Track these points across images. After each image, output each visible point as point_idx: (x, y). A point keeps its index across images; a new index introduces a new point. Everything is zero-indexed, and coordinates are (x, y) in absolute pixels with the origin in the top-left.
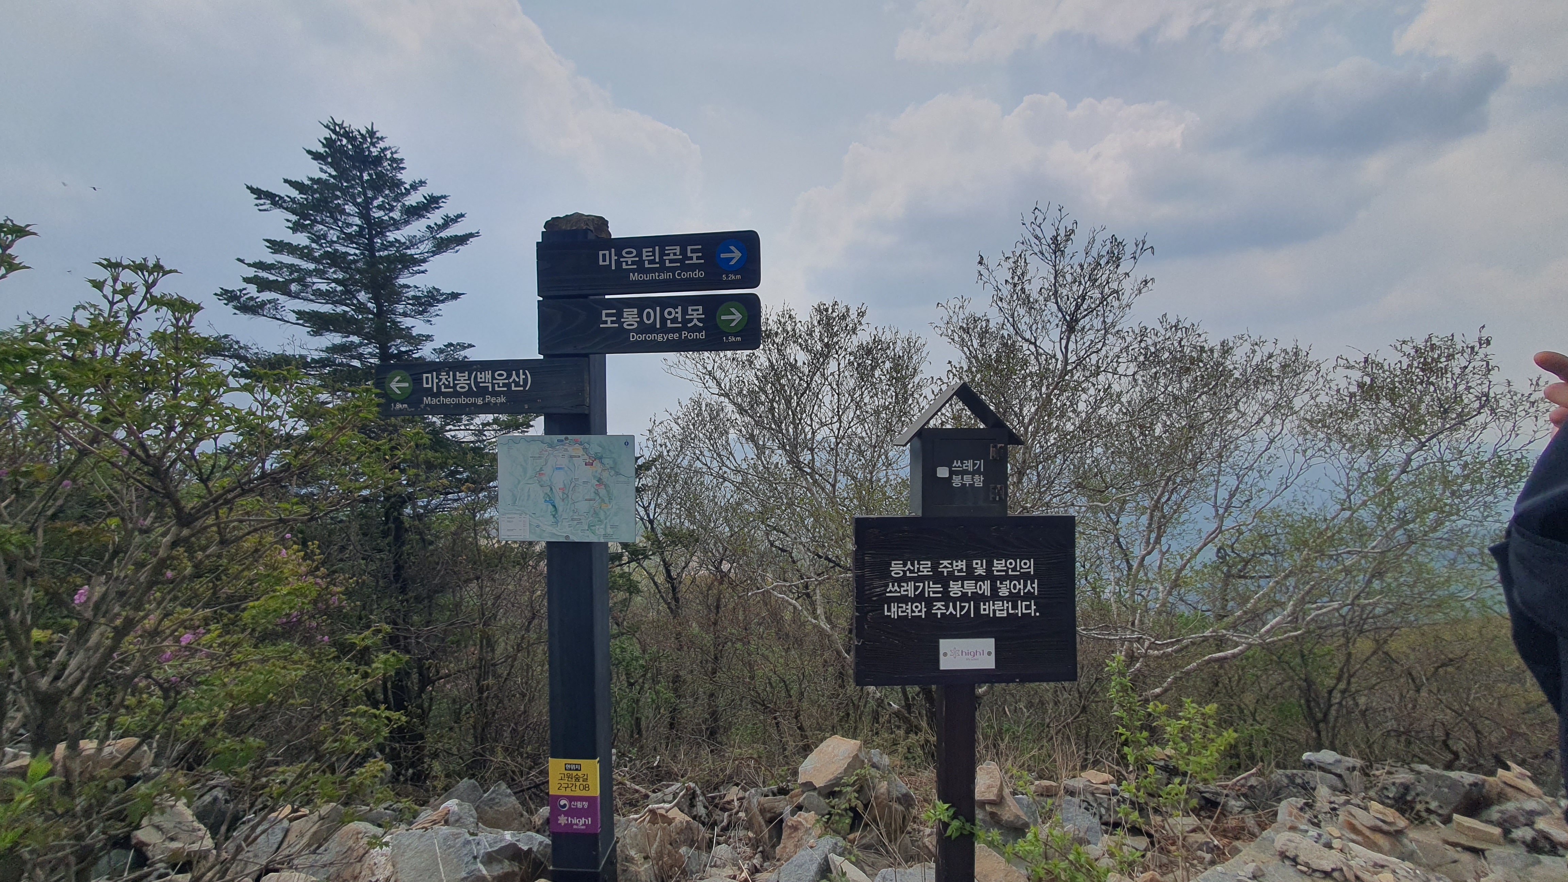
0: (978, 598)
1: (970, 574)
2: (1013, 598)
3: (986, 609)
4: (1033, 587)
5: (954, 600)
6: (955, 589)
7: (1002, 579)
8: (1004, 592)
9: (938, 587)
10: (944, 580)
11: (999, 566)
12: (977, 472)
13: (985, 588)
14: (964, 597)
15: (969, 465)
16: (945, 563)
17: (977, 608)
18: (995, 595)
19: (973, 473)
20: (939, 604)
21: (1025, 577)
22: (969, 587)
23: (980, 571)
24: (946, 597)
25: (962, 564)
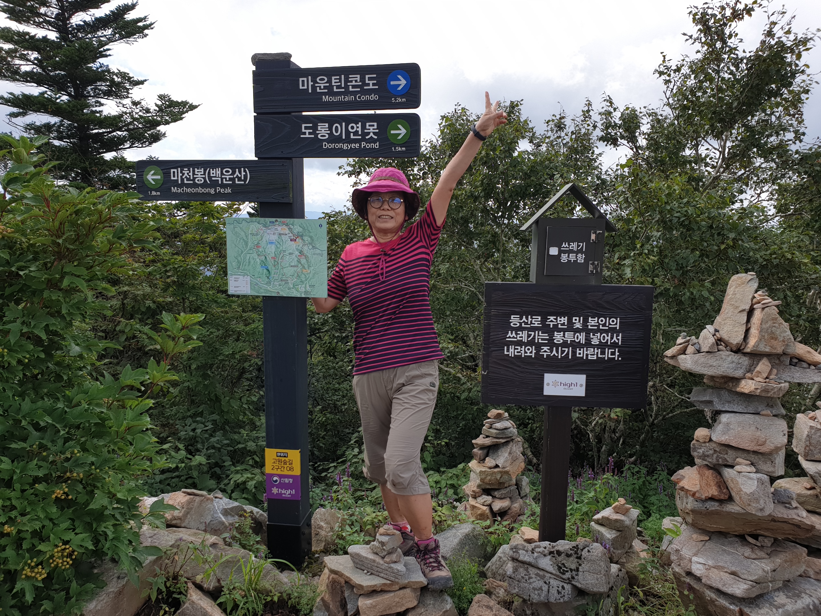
0: (575, 345)
1: (570, 327)
2: (602, 346)
3: (580, 353)
4: (618, 339)
5: (557, 346)
6: (558, 337)
7: (595, 332)
8: (595, 341)
9: (546, 336)
10: (550, 331)
11: (592, 322)
12: (580, 251)
13: (581, 338)
14: (565, 344)
15: (574, 246)
16: (552, 318)
17: (574, 353)
18: (588, 344)
19: (577, 253)
20: (545, 348)
21: (612, 331)
22: (569, 336)
23: (578, 325)
24: (551, 343)
25: (564, 320)
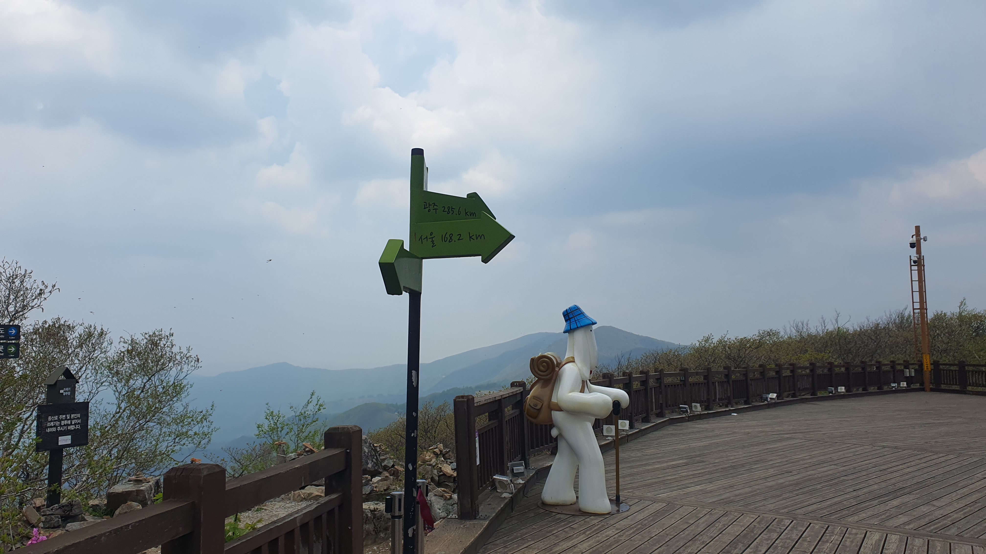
0: (68, 425)
1: (66, 419)
2: (75, 424)
3: (69, 428)
4: (80, 421)
5: (62, 426)
6: (63, 422)
7: (73, 419)
8: (73, 423)
9: (59, 423)
10: (60, 420)
11: (72, 416)
12: (69, 391)
13: (69, 422)
14: (65, 425)
15: (67, 389)
16: (61, 416)
17: (67, 428)
18: (71, 424)
19: (68, 391)
20: (59, 428)
21: (78, 418)
22: (66, 422)
23: (68, 418)
24: (61, 426)
25: (64, 416)
